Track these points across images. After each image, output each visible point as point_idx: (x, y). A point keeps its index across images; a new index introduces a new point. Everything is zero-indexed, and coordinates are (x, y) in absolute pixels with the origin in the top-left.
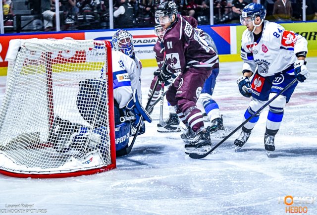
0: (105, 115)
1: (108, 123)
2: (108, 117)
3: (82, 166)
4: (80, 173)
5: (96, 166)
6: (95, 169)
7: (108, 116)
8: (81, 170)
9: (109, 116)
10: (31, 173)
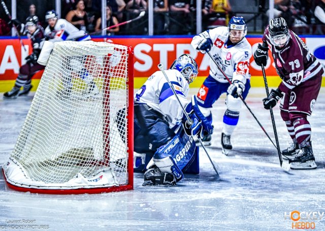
0: (123, 129)
1: (126, 138)
2: (126, 132)
3: (87, 183)
4: (83, 191)
5: (104, 185)
6: (102, 188)
7: (126, 130)
8: (85, 187)
9: (128, 130)
10: (31, 187)
